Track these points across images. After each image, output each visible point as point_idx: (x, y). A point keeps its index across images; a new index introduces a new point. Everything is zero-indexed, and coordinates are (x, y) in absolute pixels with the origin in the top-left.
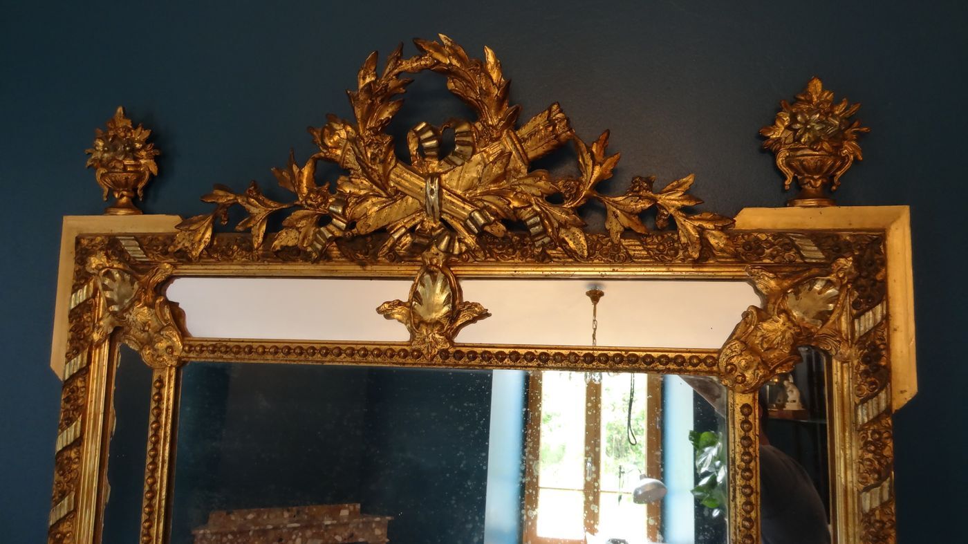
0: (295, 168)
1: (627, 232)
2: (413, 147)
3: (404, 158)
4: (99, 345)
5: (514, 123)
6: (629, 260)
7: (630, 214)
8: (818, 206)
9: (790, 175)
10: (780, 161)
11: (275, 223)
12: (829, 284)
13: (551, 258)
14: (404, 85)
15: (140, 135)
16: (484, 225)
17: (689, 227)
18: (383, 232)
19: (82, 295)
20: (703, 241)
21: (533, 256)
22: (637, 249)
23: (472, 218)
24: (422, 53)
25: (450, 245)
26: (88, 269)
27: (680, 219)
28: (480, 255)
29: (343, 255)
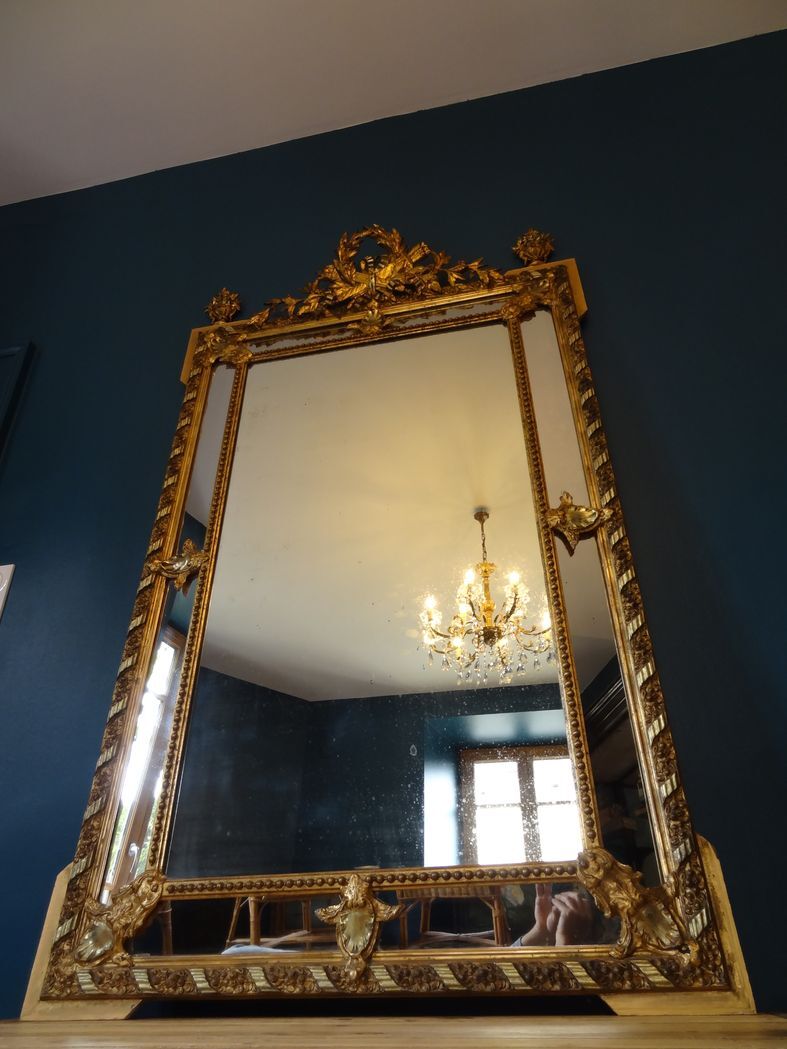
0: (310, 284)
1: (458, 281)
2: (363, 266)
3: (359, 270)
4: (206, 368)
5: (407, 251)
6: (460, 292)
7: (457, 272)
8: (538, 264)
9: (526, 259)
10: (521, 255)
11: (299, 306)
12: (545, 282)
13: (425, 296)
14: (359, 243)
15: (232, 297)
16: (395, 286)
17: (484, 276)
18: (349, 299)
19: (201, 349)
20: (491, 278)
21: (418, 297)
22: (463, 286)
23: (389, 284)
24: (366, 230)
25: (380, 297)
26: (205, 339)
27: (479, 272)
28: (394, 299)
29: (331, 312)
